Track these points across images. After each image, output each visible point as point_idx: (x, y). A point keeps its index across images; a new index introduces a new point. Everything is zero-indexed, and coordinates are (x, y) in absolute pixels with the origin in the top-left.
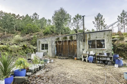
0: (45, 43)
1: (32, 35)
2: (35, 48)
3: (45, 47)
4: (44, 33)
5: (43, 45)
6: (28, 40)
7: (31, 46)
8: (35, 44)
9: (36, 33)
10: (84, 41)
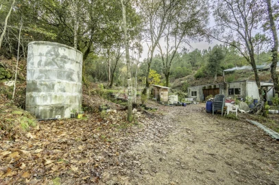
0: (195, 90)
1: (181, 80)
2: (186, 94)
3: (194, 93)
4: (195, 76)
5: (192, 92)
6: (179, 86)
7: (183, 93)
8: (186, 91)
9: (186, 77)
10: (225, 89)
